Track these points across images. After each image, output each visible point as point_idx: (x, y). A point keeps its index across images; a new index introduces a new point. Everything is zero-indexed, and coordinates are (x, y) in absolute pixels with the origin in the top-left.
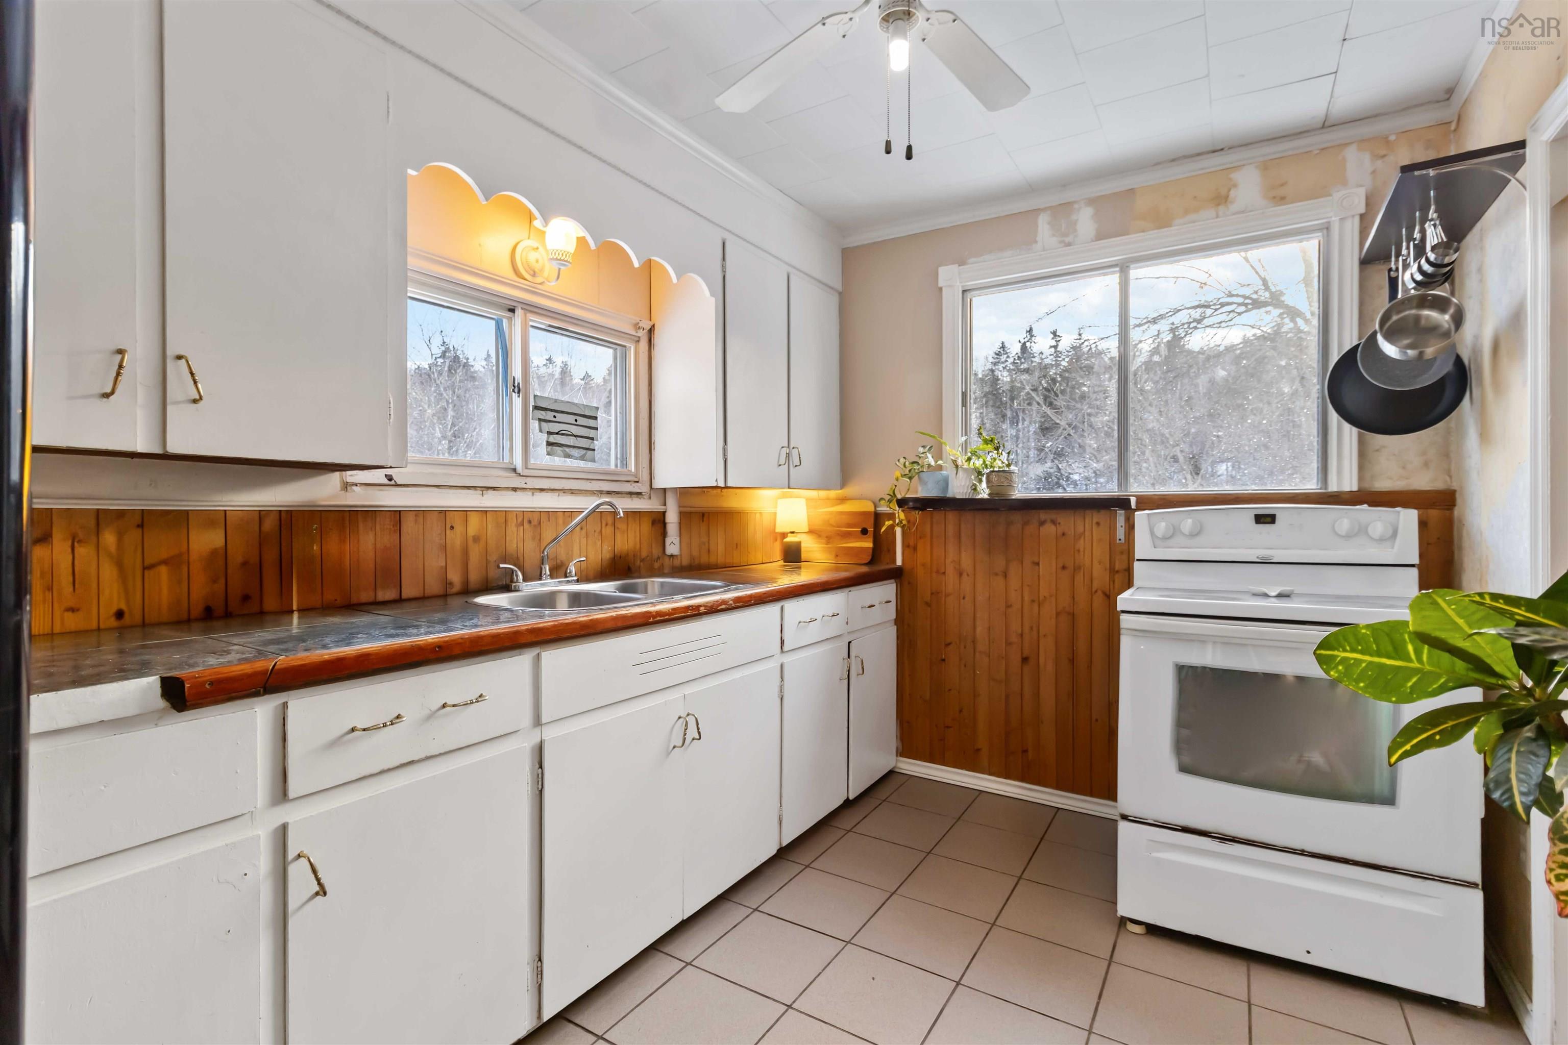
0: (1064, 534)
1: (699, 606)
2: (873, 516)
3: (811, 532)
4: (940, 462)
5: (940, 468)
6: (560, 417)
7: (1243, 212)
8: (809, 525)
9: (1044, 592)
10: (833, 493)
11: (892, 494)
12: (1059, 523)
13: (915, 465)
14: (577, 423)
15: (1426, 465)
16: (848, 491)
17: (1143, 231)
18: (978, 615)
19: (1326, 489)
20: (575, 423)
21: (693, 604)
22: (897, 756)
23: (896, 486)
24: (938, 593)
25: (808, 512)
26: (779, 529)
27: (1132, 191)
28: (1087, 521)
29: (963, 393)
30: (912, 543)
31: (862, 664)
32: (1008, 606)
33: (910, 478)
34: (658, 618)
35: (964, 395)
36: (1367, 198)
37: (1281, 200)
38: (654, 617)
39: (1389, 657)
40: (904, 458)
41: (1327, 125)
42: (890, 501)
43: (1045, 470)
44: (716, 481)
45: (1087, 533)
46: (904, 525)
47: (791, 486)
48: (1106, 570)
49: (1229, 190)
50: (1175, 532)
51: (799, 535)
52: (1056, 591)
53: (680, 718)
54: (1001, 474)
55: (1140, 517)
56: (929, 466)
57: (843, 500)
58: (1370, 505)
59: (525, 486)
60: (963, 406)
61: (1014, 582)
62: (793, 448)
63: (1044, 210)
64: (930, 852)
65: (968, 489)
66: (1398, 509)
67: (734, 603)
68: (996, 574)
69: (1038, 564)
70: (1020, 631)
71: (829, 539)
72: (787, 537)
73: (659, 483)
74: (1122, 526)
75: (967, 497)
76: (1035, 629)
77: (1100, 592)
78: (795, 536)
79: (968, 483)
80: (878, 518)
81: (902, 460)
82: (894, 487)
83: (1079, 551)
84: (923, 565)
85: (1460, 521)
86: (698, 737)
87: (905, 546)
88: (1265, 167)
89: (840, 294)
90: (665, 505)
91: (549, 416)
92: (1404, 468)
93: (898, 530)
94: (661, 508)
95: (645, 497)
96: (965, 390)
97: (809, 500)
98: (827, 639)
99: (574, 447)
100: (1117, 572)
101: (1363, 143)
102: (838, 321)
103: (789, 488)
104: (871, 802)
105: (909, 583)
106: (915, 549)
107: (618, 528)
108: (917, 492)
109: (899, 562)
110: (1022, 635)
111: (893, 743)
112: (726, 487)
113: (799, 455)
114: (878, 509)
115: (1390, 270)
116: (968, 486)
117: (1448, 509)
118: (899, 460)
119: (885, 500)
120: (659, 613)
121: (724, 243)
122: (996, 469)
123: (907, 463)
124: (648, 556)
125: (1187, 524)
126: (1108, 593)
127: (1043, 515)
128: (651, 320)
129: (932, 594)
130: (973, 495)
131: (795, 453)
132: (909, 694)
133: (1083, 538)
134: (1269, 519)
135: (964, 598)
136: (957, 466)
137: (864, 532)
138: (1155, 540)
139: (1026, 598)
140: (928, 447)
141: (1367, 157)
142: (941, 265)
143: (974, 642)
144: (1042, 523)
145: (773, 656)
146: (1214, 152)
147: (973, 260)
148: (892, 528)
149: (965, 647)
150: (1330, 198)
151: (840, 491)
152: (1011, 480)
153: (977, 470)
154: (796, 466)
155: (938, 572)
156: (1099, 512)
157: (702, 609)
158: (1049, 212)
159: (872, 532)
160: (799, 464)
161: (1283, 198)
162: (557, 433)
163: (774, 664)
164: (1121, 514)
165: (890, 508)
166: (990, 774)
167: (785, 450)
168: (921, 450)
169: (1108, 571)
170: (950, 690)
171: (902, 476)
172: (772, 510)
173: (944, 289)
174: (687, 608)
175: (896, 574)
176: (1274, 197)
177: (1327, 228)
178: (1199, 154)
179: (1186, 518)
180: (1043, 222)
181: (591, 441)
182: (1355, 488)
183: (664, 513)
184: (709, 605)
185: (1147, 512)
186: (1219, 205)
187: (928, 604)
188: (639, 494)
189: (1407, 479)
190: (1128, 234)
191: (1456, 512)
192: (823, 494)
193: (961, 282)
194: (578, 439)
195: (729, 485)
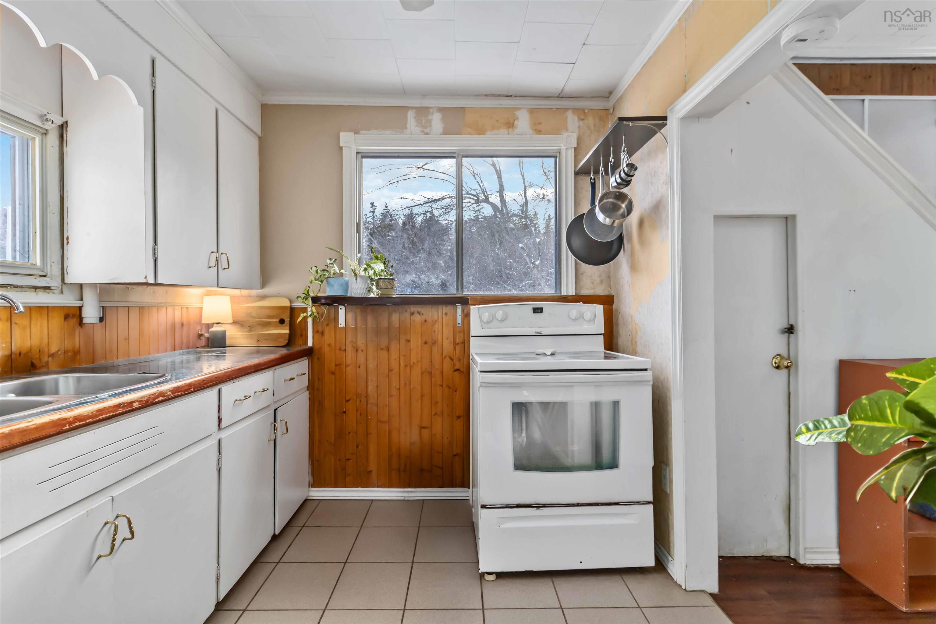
0: (425, 321)
1: (131, 403)
2: (289, 310)
3: (235, 323)
4: (342, 271)
5: (341, 275)
7: (521, 134)
8: (233, 317)
9: (413, 359)
10: (254, 292)
11: (307, 294)
12: (423, 314)
13: (325, 272)
15: (601, 282)
16: (266, 291)
17: (470, 134)
18: (369, 378)
19: (560, 294)
21: (124, 401)
22: (309, 487)
23: (309, 287)
24: (340, 364)
25: (232, 307)
26: (204, 321)
27: (463, 109)
28: (439, 311)
29: (357, 223)
30: (320, 330)
31: (286, 425)
32: (390, 370)
33: (322, 282)
34: (77, 424)
35: (358, 225)
36: (578, 140)
37: (539, 132)
38: (70, 423)
39: (878, 421)
40: (315, 266)
41: (561, 96)
42: (306, 298)
43: (412, 279)
44: (146, 277)
45: (440, 320)
46: (315, 316)
47: (220, 286)
48: (451, 343)
49: (515, 120)
50: (493, 318)
51: (223, 325)
52: (421, 358)
53: (106, 523)
54: (387, 280)
55: (474, 310)
56: (335, 273)
57: (263, 297)
58: (583, 303)
60: (357, 232)
61: (394, 355)
62: (222, 254)
63: (412, 108)
64: (346, 562)
65: (363, 290)
66: (595, 305)
67: (173, 393)
68: (382, 349)
69: (409, 341)
70: (398, 387)
71: (251, 328)
72: (212, 327)
73: (73, 277)
74: (460, 315)
75: (363, 296)
76: (407, 384)
77: (447, 357)
78: (221, 326)
79: (363, 287)
80: (293, 312)
81: (314, 268)
82: (308, 288)
83: (435, 331)
84: (329, 345)
85: (617, 311)
86: (130, 536)
87: (315, 331)
88: (532, 111)
89: (260, 138)
90: (82, 300)
92: (593, 283)
93: (310, 320)
94: (78, 303)
95: (55, 291)
96: (359, 221)
97: (232, 298)
98: (258, 410)
100: (458, 344)
101: (575, 110)
102: (258, 158)
103: (218, 286)
104: (294, 531)
105: (318, 359)
106: (323, 333)
107: (16, 322)
108: (325, 292)
109: (310, 344)
110: (399, 389)
111: (307, 478)
112: (156, 284)
113: (228, 260)
114: (292, 304)
115: (591, 178)
116: (364, 288)
117: (611, 305)
118: (311, 268)
119: (301, 297)
120: (77, 418)
121: (153, 61)
122: (382, 277)
123: (319, 271)
124: (59, 351)
125: (500, 314)
126: (452, 358)
127: (413, 308)
128: (62, 116)
129: (336, 365)
130: (367, 295)
131: (223, 258)
132: (319, 440)
133: (437, 324)
134: (539, 311)
135: (359, 367)
136: (356, 275)
137: (282, 322)
138: (484, 324)
139: (402, 364)
140: (333, 260)
141: (576, 118)
142: (341, 131)
143: (367, 397)
144: (412, 314)
145: (212, 434)
146: (507, 96)
147: (364, 132)
148: (305, 318)
149: (360, 401)
150: (562, 136)
151: (260, 290)
152: (393, 285)
153: (371, 277)
154: (224, 269)
155: (340, 349)
156: (447, 306)
157: (136, 405)
158: (414, 110)
159: (289, 322)
160: (227, 267)
161: (540, 131)
163: (212, 442)
164: (459, 308)
165: (305, 304)
166: (378, 487)
167: (214, 256)
168: (328, 261)
169: (452, 344)
170: (349, 433)
171: (316, 280)
172: (199, 305)
173: (344, 148)
174: (118, 406)
175: (308, 353)
176: (536, 130)
177: (559, 152)
178: (500, 96)
179: (498, 309)
180: (411, 115)
182: (574, 294)
183: (80, 308)
184: (144, 399)
185: (477, 306)
186: (509, 128)
187: (333, 373)
188: (46, 288)
189: (594, 289)
190: (461, 134)
191: (614, 306)
192: (245, 292)
193: (355, 146)
195: (160, 281)
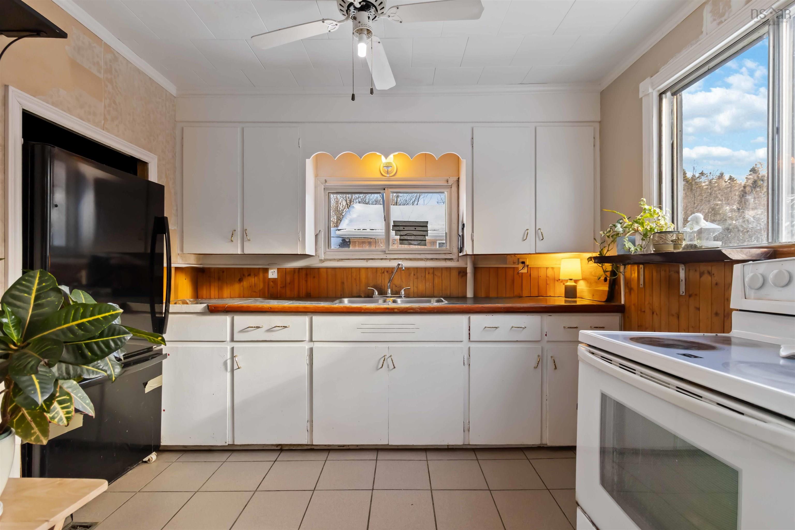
6: (406, 228)
12: (713, 274)
13: (610, 233)
14: (416, 230)
20: (415, 230)
31: (555, 362)
50: (764, 282)
53: (385, 356)
59: (386, 258)
62: (539, 229)
63: (707, 2)
67: (420, 310)
71: (591, 283)
72: (566, 282)
73: (469, 252)
78: (573, 282)
84: (634, 305)
89: (600, 123)
90: (466, 263)
91: (401, 228)
93: (622, 279)
94: (463, 266)
95: (455, 260)
98: (517, 341)
99: (414, 240)
105: (628, 317)
106: (630, 292)
107: (436, 275)
109: (623, 302)
113: (542, 233)
128: (458, 176)
131: (539, 232)
137: (605, 280)
138: (749, 291)
142: (641, 81)
145: (461, 341)
147: (662, 68)
154: (542, 240)
157: (396, 310)
158: (710, 2)
159: (609, 280)
162: (405, 235)
163: (460, 346)
173: (642, 99)
175: (621, 309)
180: (707, 11)
181: (424, 237)
183: (465, 268)
188: (451, 259)
193: (653, 89)
194: (416, 236)
